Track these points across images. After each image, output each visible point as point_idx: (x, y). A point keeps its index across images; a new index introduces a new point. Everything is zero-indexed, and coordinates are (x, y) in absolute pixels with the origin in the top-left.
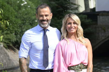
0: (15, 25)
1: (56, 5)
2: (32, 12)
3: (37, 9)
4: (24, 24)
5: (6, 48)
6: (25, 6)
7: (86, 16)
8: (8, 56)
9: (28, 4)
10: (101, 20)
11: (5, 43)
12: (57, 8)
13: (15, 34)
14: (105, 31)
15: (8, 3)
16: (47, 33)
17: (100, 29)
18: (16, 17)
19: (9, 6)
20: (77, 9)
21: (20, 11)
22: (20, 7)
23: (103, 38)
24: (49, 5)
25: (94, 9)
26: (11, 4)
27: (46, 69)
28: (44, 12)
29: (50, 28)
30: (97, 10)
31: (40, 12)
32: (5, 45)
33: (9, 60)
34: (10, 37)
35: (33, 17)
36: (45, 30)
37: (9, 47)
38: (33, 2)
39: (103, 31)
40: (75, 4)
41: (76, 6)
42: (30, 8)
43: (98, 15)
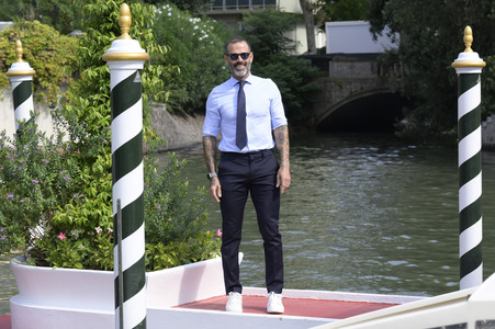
0: (189, 74)
1: (259, 41)
2: (217, 52)
3: (226, 47)
4: (202, 72)
5: (171, 113)
6: (205, 42)
7: (310, 61)
8: (175, 127)
9: (210, 38)
10: (334, 67)
11: (170, 104)
12: (261, 46)
13: (188, 90)
14: (341, 87)
15: (176, 35)
16: (246, 87)
17: (333, 84)
18: (190, 60)
19: (177, 40)
20: (294, 48)
21: (197, 50)
22: (196, 43)
23: (338, 100)
24: (248, 41)
25: (324, 49)
26: (181, 38)
27: (245, 150)
28: (238, 48)
29: (251, 78)
30: (328, 52)
31: (232, 49)
32: (170, 107)
33: (176, 133)
34: (178, 95)
35: (219, 62)
36: (241, 82)
37: (175, 112)
38: (219, 35)
39: (338, 88)
40: (291, 41)
41: (293, 44)
42: (214, 44)
43: (331, 60)
